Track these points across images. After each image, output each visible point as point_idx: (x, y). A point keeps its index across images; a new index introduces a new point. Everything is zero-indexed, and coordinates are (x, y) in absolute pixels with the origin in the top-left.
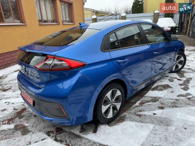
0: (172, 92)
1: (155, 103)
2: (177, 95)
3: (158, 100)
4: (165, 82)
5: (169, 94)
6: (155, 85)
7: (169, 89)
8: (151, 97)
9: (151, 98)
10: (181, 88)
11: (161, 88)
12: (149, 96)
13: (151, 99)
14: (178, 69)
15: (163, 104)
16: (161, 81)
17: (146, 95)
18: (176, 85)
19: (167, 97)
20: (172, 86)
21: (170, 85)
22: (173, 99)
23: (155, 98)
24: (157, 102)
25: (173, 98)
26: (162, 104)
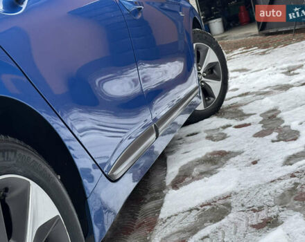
0: (255, 163)
1: (223, 221)
2: (281, 161)
3: (229, 206)
4: (201, 148)
5: (251, 171)
6: (173, 171)
7: (232, 160)
8: (191, 210)
9: (195, 213)
10: (273, 141)
11: (202, 168)
12: (181, 209)
13: (200, 216)
14: (213, 101)
15: (260, 209)
16: (183, 150)
17: (164, 213)
18: (248, 141)
19: (253, 183)
20: (236, 150)
21: (227, 150)
22: (279, 179)
23: (210, 204)
24: (231, 215)
25: (279, 175)
26: (254, 211)
